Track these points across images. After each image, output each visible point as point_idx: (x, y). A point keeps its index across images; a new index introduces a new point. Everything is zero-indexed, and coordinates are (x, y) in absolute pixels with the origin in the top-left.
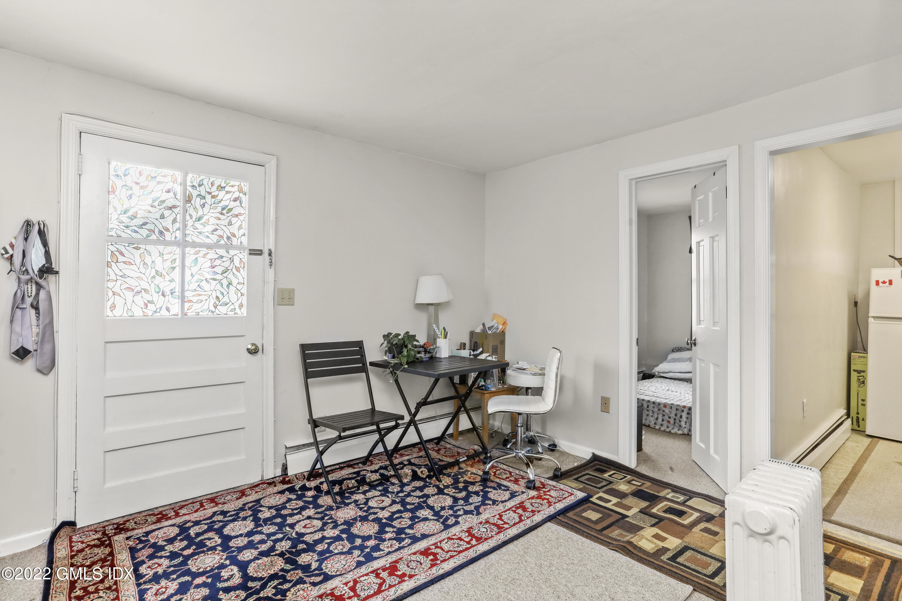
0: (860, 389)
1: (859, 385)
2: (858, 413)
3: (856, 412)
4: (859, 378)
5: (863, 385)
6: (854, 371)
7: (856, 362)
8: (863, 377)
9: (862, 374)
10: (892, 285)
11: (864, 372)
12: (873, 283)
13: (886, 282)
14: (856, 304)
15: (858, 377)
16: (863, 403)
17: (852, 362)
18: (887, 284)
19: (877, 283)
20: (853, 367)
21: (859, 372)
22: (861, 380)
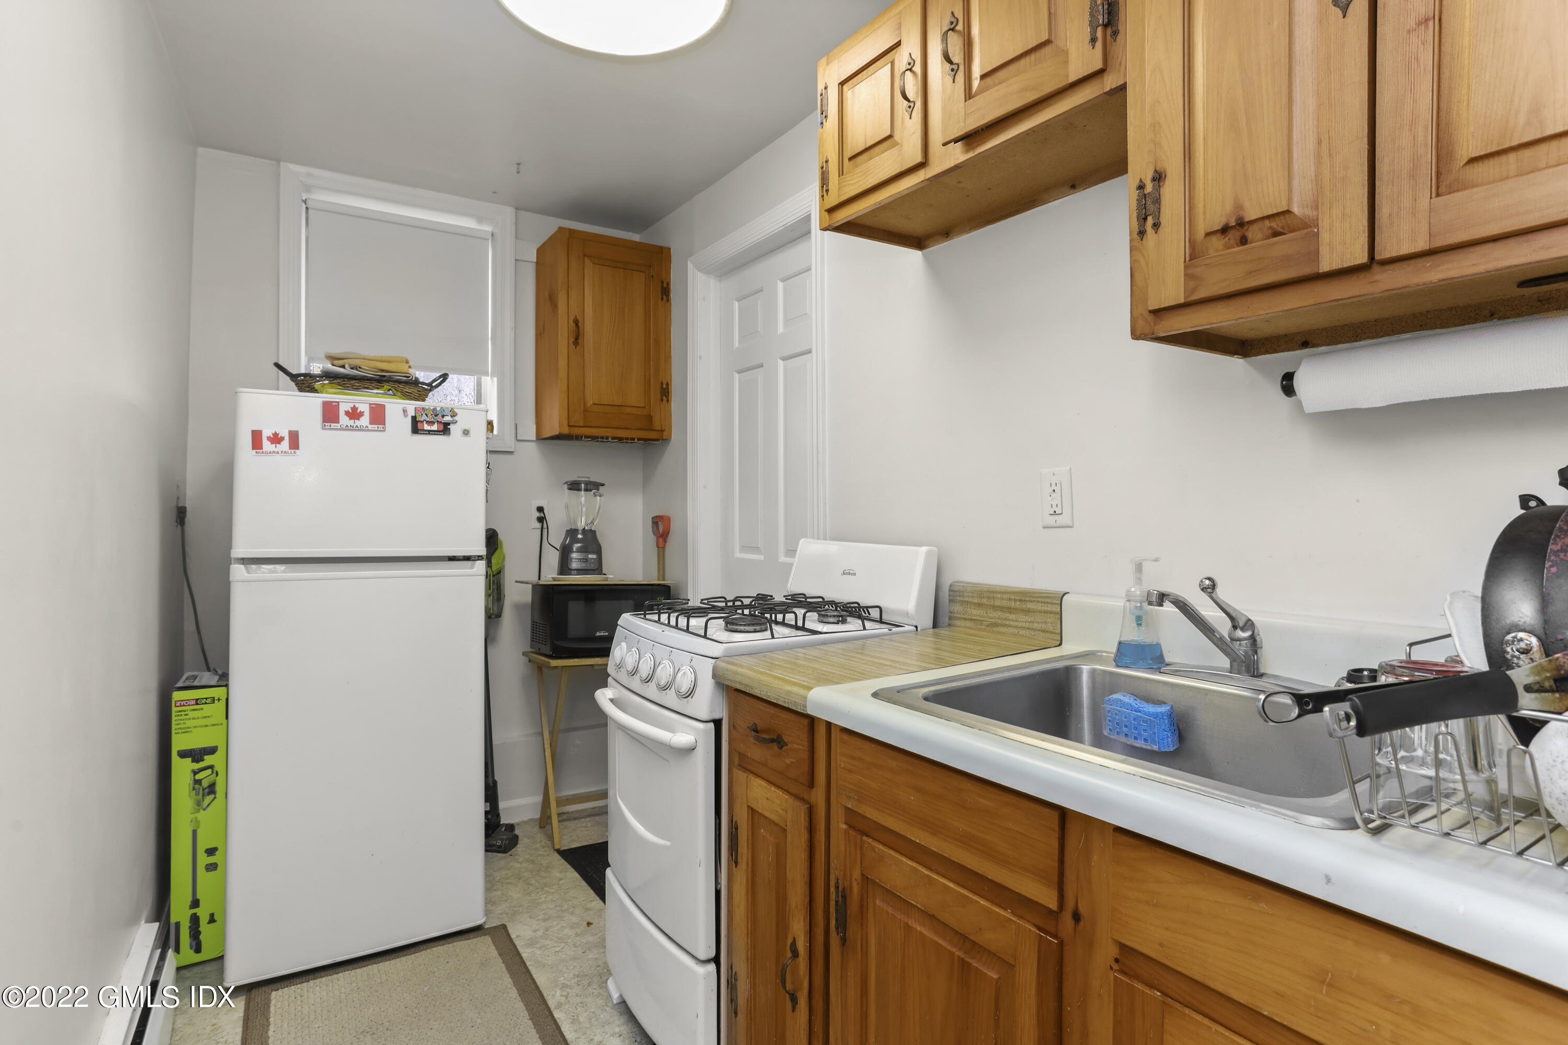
0: (201, 815)
1: (199, 803)
2: (195, 903)
3: (189, 899)
4: (198, 777)
5: (212, 796)
6: (183, 754)
7: (189, 723)
8: (209, 771)
9: (208, 760)
10: (297, 448)
11: (212, 751)
12: (245, 440)
13: (282, 439)
14: (181, 514)
15: (195, 773)
16: (211, 860)
17: (174, 727)
18: (285, 445)
19: (256, 439)
20: (179, 743)
21: (196, 755)
22: (205, 784)
